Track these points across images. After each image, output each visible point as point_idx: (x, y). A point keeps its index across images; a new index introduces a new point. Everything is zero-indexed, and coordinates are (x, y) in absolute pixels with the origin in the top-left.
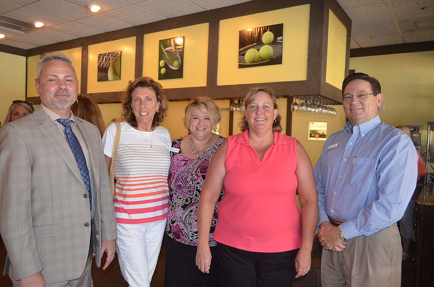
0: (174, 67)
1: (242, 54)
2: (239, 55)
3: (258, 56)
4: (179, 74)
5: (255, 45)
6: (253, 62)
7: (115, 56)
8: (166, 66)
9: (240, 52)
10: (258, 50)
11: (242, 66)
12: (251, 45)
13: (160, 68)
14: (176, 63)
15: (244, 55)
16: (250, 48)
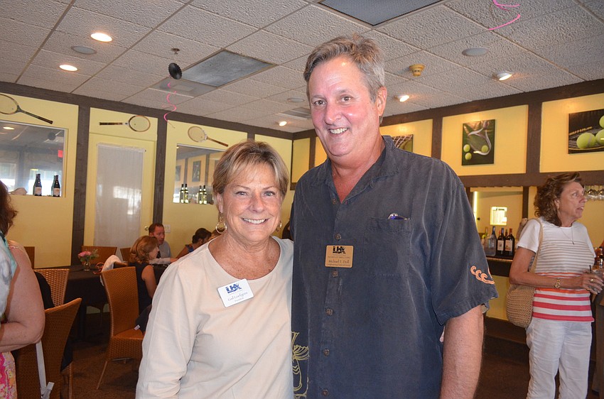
0: (482, 151)
1: (573, 139)
2: (569, 139)
3: (594, 141)
4: (489, 159)
5: (590, 129)
6: (588, 147)
7: (405, 140)
8: (471, 151)
9: (569, 136)
10: (595, 135)
11: (572, 151)
12: (585, 129)
13: (464, 153)
14: (485, 148)
15: (576, 139)
16: (583, 132)
